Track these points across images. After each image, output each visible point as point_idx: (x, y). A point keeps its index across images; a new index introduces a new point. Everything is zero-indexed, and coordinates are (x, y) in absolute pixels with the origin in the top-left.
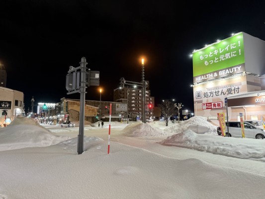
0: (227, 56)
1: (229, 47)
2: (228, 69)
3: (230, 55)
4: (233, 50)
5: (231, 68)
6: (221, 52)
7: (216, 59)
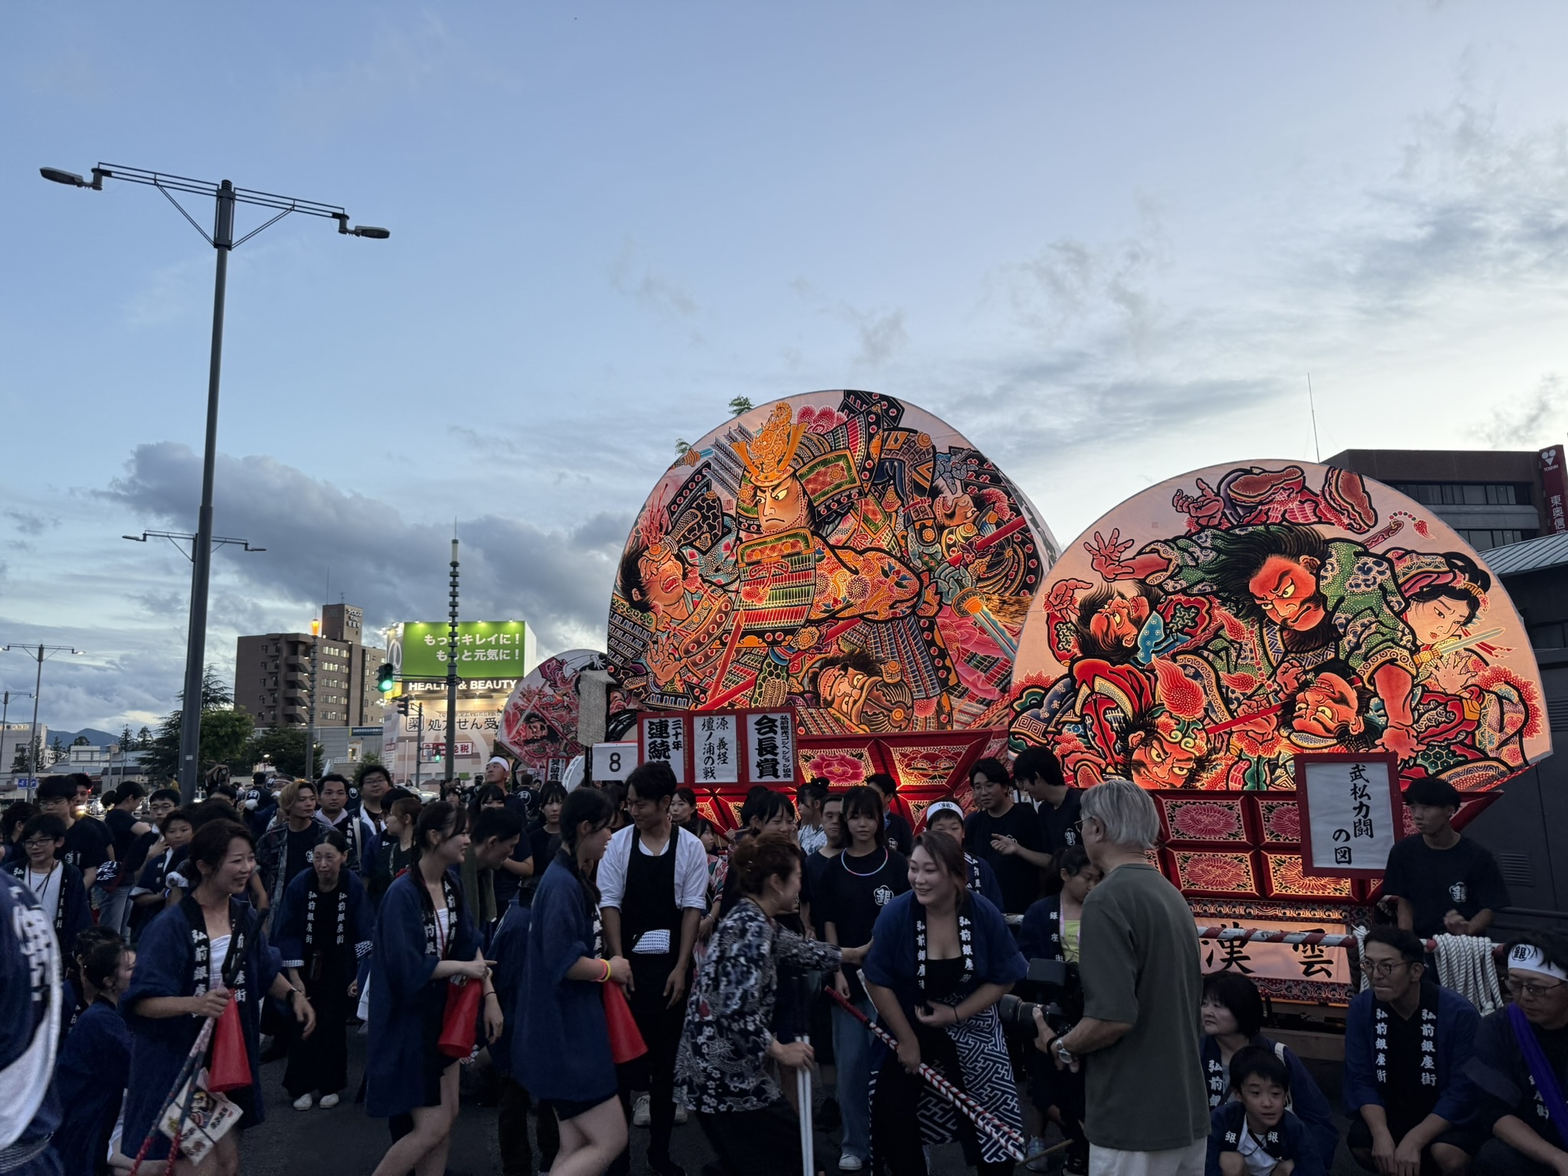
0: (492, 654)
1: (497, 639)
2: (492, 680)
3: (498, 655)
4: (505, 647)
5: (498, 679)
6: (478, 643)
7: (466, 653)
